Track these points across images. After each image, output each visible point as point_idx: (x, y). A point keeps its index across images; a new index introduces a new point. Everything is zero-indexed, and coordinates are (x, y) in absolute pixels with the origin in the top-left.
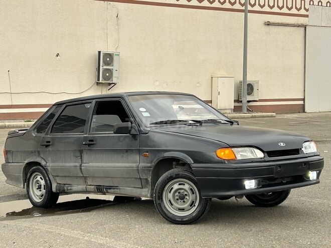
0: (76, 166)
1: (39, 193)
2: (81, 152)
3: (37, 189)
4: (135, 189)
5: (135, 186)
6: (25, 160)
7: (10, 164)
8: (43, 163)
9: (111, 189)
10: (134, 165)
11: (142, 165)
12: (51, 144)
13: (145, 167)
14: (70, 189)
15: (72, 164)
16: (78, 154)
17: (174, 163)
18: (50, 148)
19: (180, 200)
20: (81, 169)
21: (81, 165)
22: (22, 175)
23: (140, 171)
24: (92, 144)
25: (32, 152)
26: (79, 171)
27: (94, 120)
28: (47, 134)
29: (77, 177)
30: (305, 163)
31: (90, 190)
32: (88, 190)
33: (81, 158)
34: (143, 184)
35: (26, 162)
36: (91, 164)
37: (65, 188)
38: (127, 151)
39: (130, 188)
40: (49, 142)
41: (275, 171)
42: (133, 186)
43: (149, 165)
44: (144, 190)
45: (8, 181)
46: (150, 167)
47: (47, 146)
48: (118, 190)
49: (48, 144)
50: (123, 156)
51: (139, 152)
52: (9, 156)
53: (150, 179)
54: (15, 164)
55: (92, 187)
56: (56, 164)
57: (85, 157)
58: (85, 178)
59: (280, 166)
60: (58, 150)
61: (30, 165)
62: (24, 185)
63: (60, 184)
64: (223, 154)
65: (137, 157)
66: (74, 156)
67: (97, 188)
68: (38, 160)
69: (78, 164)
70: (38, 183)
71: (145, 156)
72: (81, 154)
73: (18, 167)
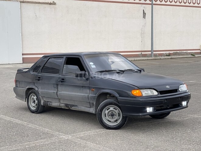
0: (54, 93)
1: (33, 105)
2: (57, 85)
3: (33, 102)
4: (86, 108)
5: (86, 106)
6: (26, 87)
7: (18, 88)
8: (36, 89)
9: (73, 106)
10: (86, 95)
11: (90, 95)
12: (41, 79)
13: (92, 97)
14: (51, 105)
15: (52, 91)
16: (56, 86)
17: (108, 95)
18: (40, 81)
19: (110, 116)
20: (57, 94)
21: (57, 92)
22: (25, 94)
23: (89, 98)
24: (64, 81)
25: (30, 83)
26: (56, 95)
27: (65, 67)
28: (38, 73)
29: (55, 98)
30: (180, 97)
31: (62, 106)
32: (60, 105)
33: (57, 88)
34: (91, 105)
35: (27, 88)
36: (63, 92)
37: (48, 104)
38: (82, 87)
39: (83, 107)
40: (40, 78)
41: (163, 102)
42: (85, 106)
43: (94, 95)
44: (91, 109)
45: (17, 97)
46: (95, 97)
47: (39, 80)
48: (77, 108)
49: (39, 79)
50: (80, 90)
51: (89, 88)
52: (18, 83)
53: (95, 103)
54: (21, 88)
55: (63, 104)
56: (43, 90)
57: (59, 88)
58: (59, 99)
59: (166, 99)
60: (44, 83)
61: (29, 89)
62: (26, 100)
63: (45, 101)
64: (136, 93)
65: (88, 91)
66: (53, 87)
67: (65, 105)
68: (34, 87)
69: (55, 92)
70: (33, 99)
71: (92, 90)
72: (57, 87)
73: (23, 90)
